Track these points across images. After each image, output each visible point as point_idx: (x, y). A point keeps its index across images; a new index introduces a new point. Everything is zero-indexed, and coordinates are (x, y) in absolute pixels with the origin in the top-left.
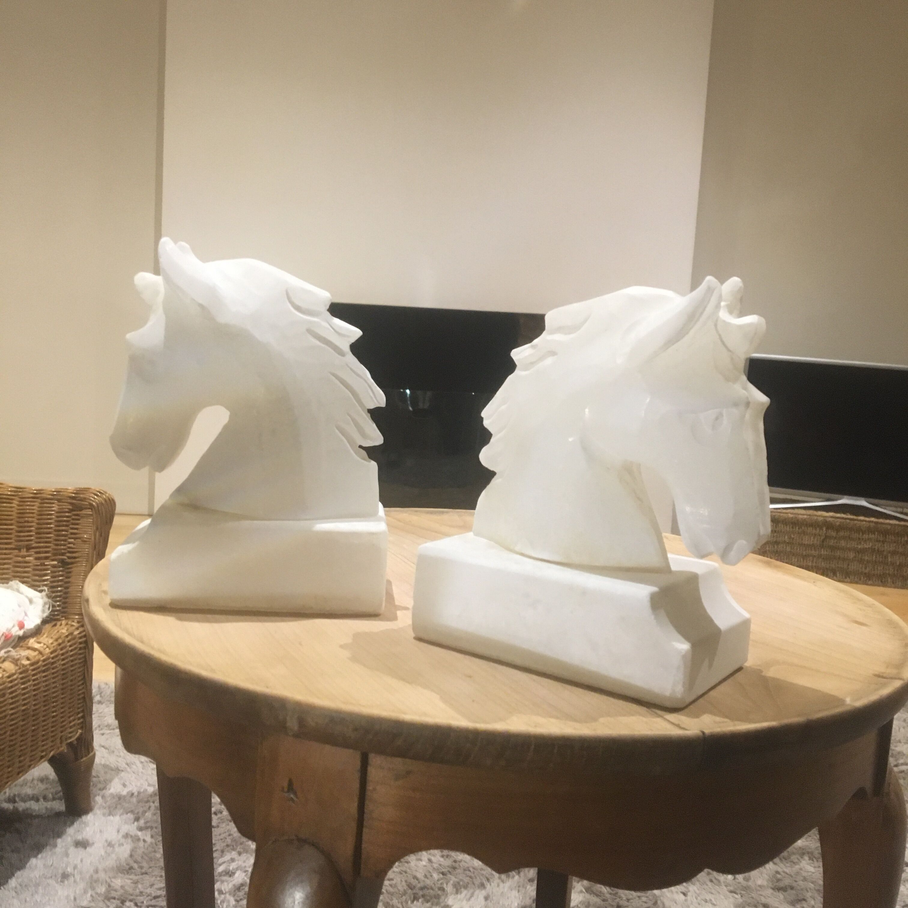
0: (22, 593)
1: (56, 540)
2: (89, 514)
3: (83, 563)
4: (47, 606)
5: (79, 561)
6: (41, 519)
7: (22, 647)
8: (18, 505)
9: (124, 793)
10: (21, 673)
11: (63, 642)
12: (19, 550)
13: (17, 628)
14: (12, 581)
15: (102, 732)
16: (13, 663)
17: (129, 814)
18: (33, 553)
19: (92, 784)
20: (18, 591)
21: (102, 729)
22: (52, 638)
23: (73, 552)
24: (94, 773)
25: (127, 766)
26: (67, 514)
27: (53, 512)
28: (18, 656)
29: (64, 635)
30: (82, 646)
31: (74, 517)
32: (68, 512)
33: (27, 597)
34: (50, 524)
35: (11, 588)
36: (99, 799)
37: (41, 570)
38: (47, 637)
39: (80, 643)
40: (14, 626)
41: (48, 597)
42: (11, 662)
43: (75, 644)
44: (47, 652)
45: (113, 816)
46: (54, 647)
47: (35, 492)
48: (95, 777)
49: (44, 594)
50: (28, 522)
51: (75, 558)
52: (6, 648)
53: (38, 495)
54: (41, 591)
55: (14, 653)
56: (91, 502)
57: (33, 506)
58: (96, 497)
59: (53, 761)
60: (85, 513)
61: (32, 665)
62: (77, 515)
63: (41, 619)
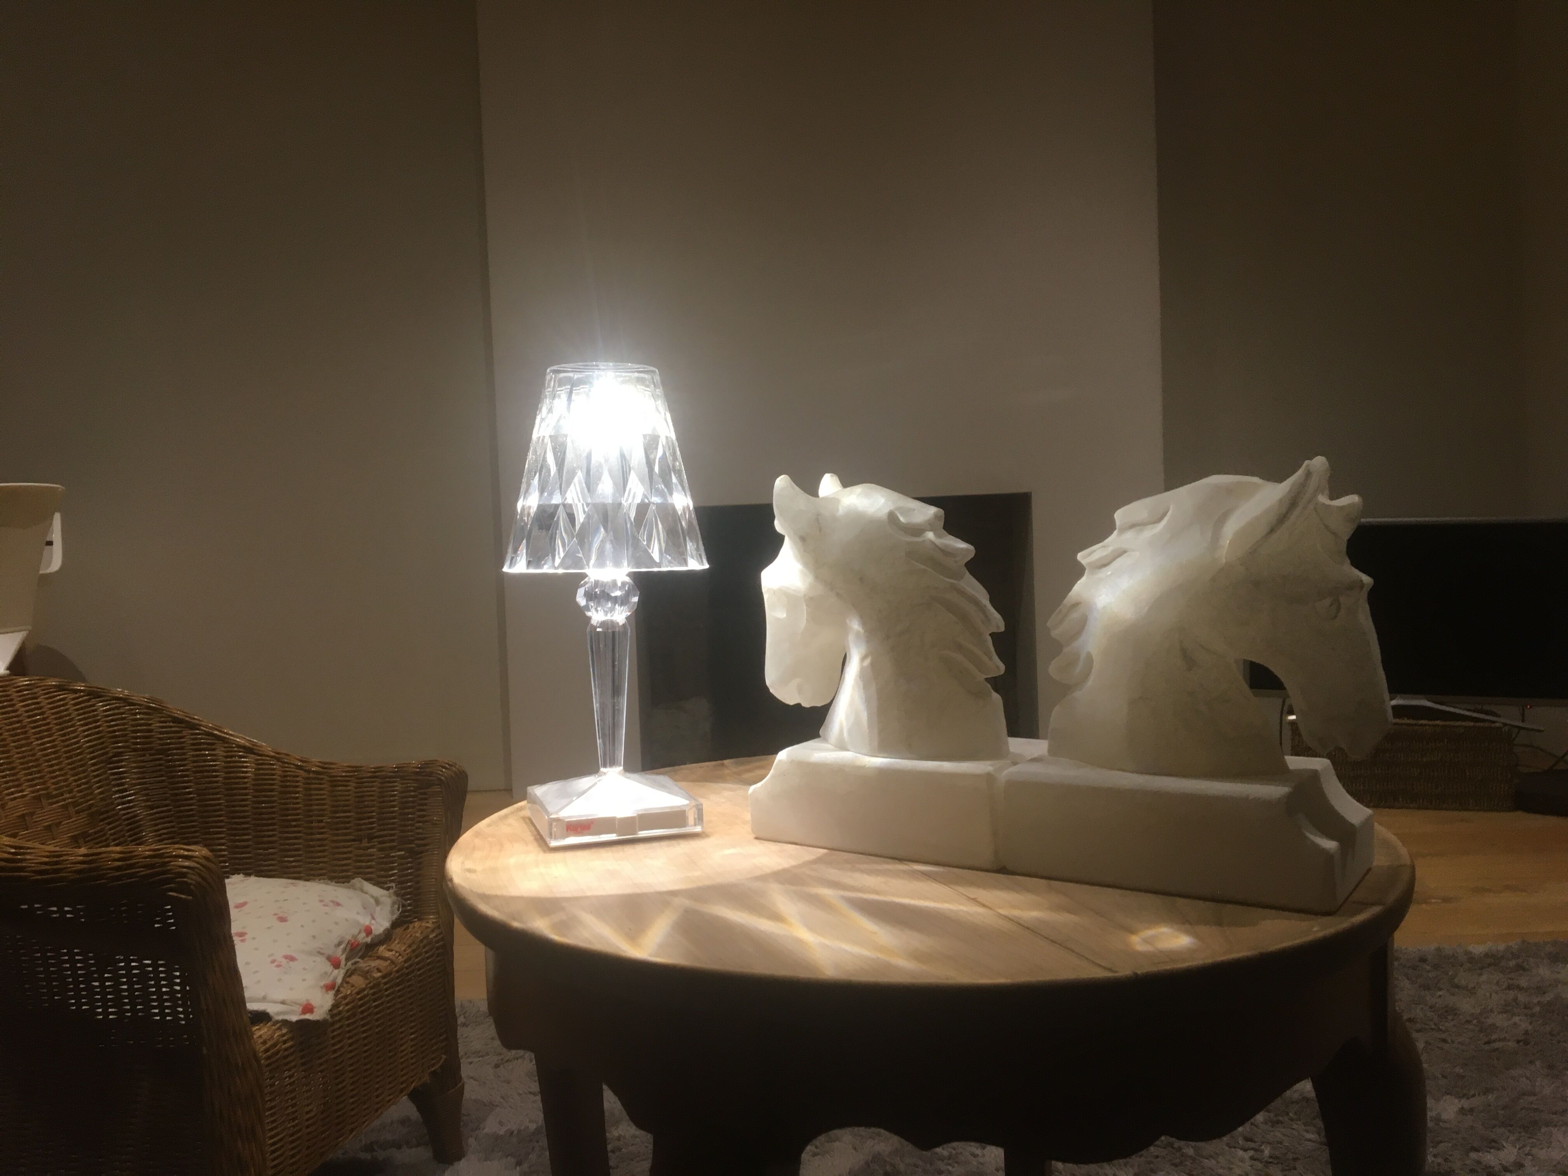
0: (366, 893)
1: (402, 826)
2: (438, 791)
3: (434, 851)
4: (396, 906)
5: (429, 849)
6: (383, 802)
7: (370, 956)
8: (356, 788)
9: (502, 1133)
10: (371, 988)
11: (418, 948)
12: (360, 840)
13: (363, 934)
14: (353, 879)
15: (469, 1060)
16: (362, 976)
17: (509, 1158)
18: (376, 843)
19: (462, 1124)
20: (362, 890)
21: (469, 1057)
22: (405, 944)
23: (423, 839)
24: (463, 1111)
25: (502, 1100)
26: (412, 794)
27: (396, 793)
28: (368, 968)
29: (419, 940)
30: (440, 951)
31: (420, 796)
32: (413, 791)
33: (372, 897)
34: (394, 806)
35: (353, 887)
36: (471, 1141)
37: (386, 863)
38: (398, 943)
39: (438, 948)
40: (359, 933)
41: (397, 894)
42: (360, 975)
43: (431, 950)
44: (400, 961)
45: (490, 1161)
46: (407, 954)
47: (373, 770)
48: (464, 1115)
49: (391, 891)
50: (368, 806)
51: (425, 845)
52: (353, 959)
53: (377, 774)
54: (388, 889)
55: (363, 964)
56: (440, 776)
57: (373, 787)
58: (444, 770)
59: (414, 1096)
60: (432, 790)
61: (383, 977)
62: (425, 794)
63: (391, 922)
